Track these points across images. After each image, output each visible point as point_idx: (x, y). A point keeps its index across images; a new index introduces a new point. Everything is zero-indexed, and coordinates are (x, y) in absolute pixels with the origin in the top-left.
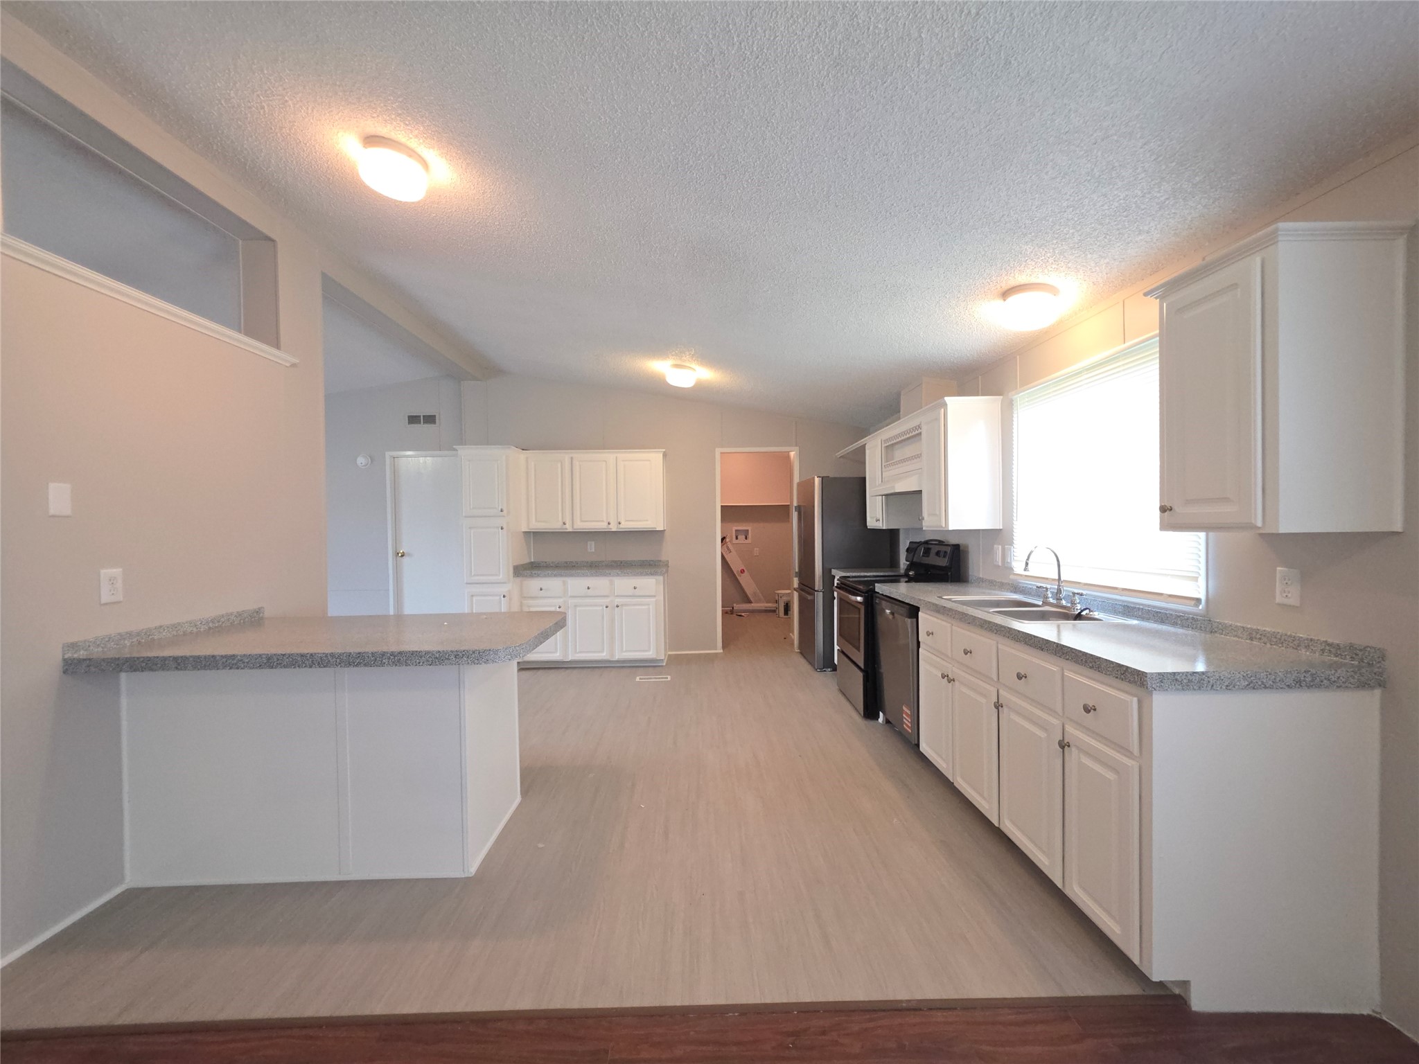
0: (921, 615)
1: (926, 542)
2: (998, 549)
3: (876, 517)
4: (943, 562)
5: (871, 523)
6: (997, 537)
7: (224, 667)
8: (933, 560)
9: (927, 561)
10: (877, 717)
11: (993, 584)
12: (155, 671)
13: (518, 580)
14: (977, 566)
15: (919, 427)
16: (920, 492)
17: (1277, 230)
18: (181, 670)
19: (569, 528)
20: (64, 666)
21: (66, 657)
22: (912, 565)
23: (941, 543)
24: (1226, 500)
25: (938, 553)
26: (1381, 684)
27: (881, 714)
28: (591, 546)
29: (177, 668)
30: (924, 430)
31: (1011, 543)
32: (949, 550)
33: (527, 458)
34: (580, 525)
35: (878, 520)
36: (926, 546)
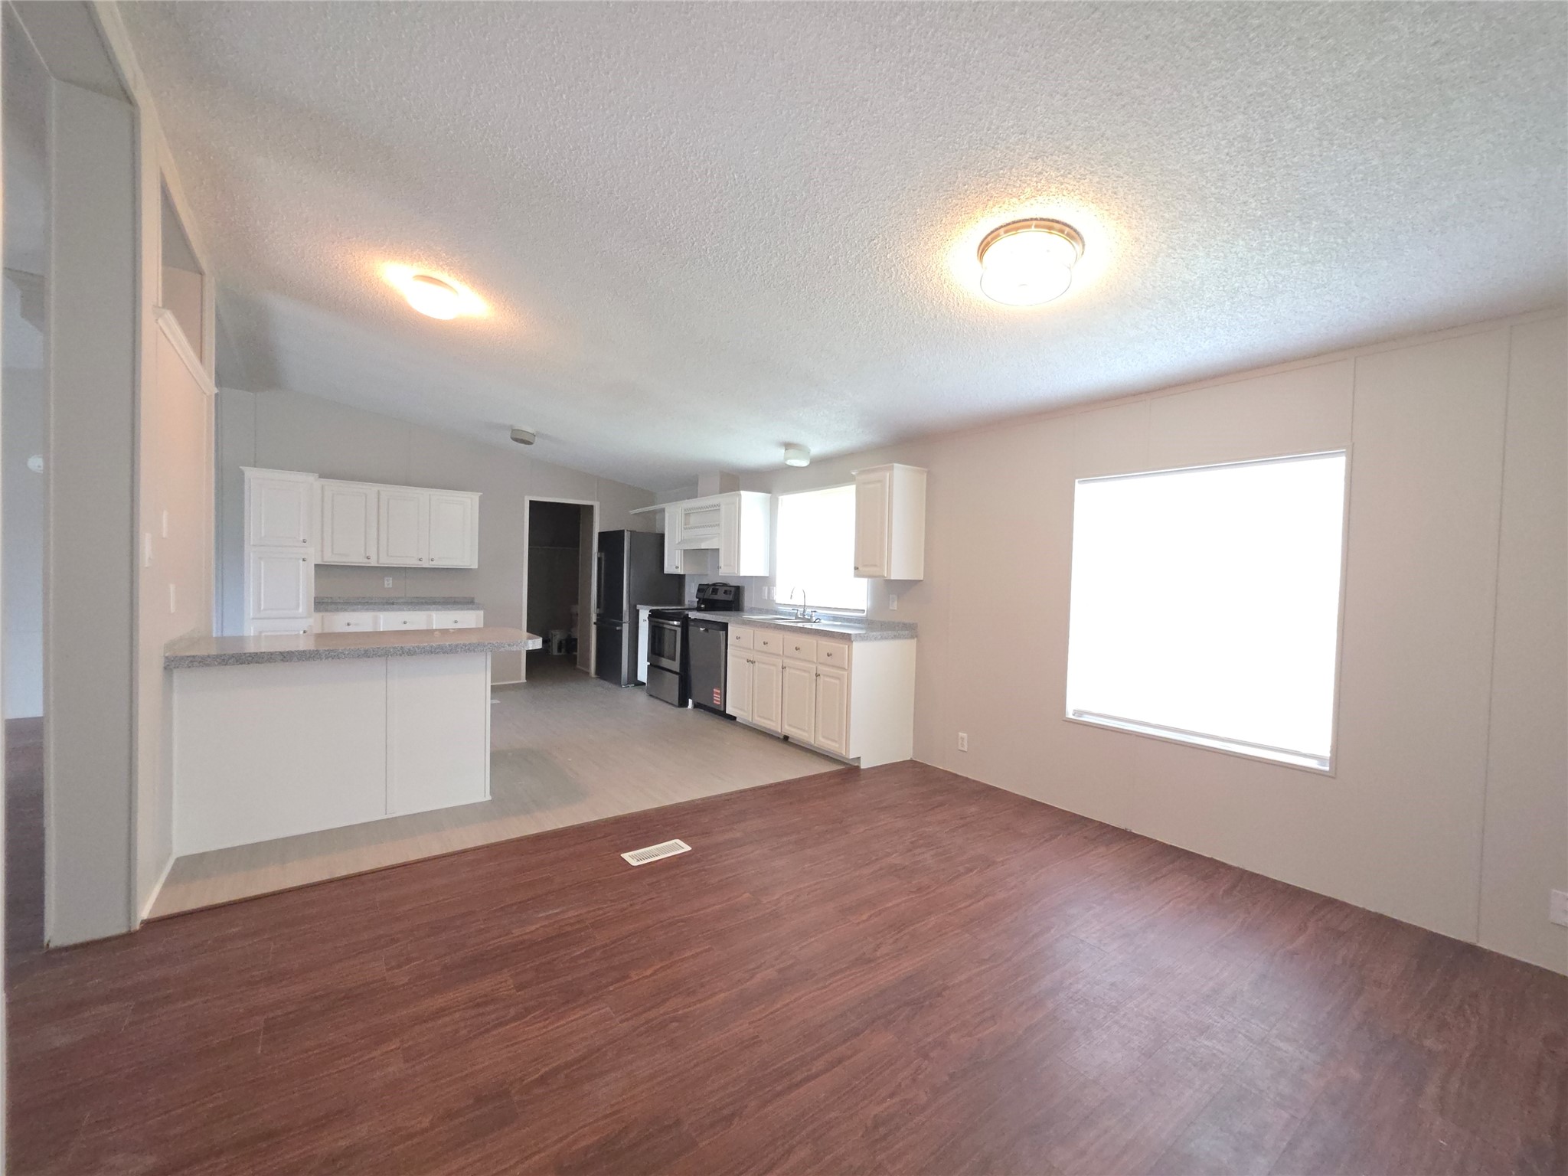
0: (730, 628)
1: (714, 585)
2: (766, 589)
3: (673, 563)
4: (730, 598)
5: (669, 569)
6: (764, 582)
7: (327, 658)
8: (721, 596)
9: (716, 597)
10: (686, 705)
11: (761, 611)
12: (261, 663)
13: (319, 615)
14: (749, 600)
15: (719, 505)
16: (718, 549)
17: (893, 466)
18: (287, 661)
19: (373, 563)
20: (165, 662)
21: (167, 655)
22: (701, 601)
23: (724, 585)
24: (875, 566)
25: (726, 592)
26: (917, 636)
27: (690, 701)
28: (389, 583)
29: (282, 660)
30: (723, 508)
31: (774, 585)
32: (733, 589)
33: (323, 487)
34: (385, 561)
35: (677, 567)
36: (713, 587)
